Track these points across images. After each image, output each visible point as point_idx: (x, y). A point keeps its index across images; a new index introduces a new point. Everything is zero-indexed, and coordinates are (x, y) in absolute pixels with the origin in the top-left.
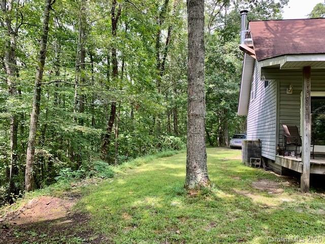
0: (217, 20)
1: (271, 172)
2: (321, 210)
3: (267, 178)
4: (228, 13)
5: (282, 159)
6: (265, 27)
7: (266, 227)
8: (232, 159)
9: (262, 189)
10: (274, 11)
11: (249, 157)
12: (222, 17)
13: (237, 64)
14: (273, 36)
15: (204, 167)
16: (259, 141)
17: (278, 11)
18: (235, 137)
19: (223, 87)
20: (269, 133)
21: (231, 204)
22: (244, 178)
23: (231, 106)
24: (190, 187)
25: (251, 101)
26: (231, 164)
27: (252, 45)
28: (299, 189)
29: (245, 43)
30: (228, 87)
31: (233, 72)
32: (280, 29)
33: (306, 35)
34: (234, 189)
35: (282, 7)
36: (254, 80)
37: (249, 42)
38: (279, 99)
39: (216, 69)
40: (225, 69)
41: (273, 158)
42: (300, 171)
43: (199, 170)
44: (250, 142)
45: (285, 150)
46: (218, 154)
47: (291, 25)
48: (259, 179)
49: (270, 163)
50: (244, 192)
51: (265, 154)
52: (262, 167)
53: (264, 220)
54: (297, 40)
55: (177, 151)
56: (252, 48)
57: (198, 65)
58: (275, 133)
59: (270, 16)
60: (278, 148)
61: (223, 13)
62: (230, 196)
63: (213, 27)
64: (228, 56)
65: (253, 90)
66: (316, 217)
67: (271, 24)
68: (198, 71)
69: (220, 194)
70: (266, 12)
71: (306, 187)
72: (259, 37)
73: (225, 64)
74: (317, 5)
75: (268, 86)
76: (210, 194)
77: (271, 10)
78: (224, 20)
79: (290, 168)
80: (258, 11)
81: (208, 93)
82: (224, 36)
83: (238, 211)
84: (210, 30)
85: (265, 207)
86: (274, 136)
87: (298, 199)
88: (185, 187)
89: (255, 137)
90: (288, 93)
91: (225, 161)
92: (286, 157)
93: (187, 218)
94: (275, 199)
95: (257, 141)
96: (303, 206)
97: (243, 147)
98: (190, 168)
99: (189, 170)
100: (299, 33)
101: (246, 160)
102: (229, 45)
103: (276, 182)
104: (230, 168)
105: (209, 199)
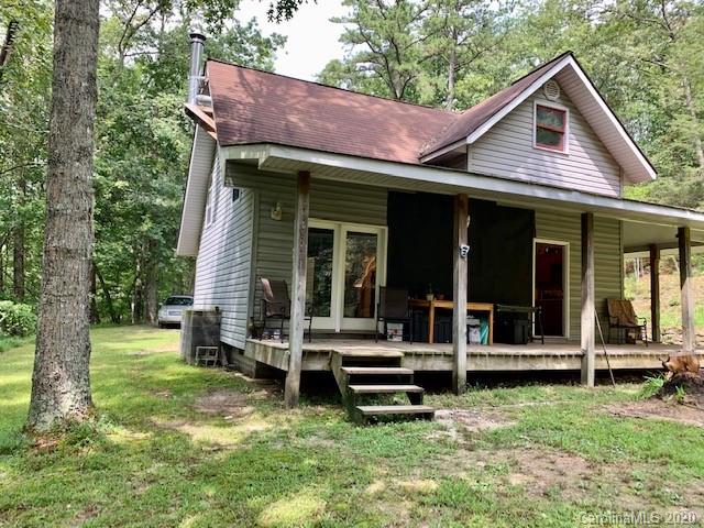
0: (140, 38)
1: (237, 374)
2: (314, 438)
3: (226, 387)
4: (167, 30)
5: (257, 347)
6: (238, 80)
7: (211, 492)
8: (158, 351)
9: (213, 411)
10: (260, 51)
11: (194, 346)
12: (153, 34)
13: (181, 145)
14: (252, 101)
15: (81, 376)
16: (218, 311)
17: (267, 54)
18: (171, 302)
19: (147, 188)
20: (237, 294)
21: (140, 456)
22: (178, 392)
23: (165, 234)
24: (40, 428)
25: (206, 227)
26: (154, 363)
27: (211, 110)
28: (282, 403)
29: (198, 102)
30: (160, 192)
31: (173, 160)
32: (265, 90)
33: (308, 112)
34: (154, 418)
35: (275, 49)
36: (214, 184)
37: (206, 103)
38: (256, 227)
39: (132, 147)
40: (154, 151)
41: (240, 345)
42: (284, 368)
43: (67, 385)
44: (199, 313)
45: (263, 327)
46: (129, 341)
47: (284, 87)
48: (211, 392)
49: (236, 356)
50: (175, 422)
51: (228, 339)
52: (219, 364)
53: (209, 476)
54: (293, 118)
55: (18, 340)
56: (210, 115)
57: (78, 130)
58: (246, 293)
59: (252, 60)
60: (251, 325)
61: (156, 25)
62: (141, 435)
63: (132, 51)
64: (162, 123)
65: (211, 205)
66: (304, 454)
67: (250, 76)
68: (77, 144)
69: (119, 435)
70: (246, 50)
71: (293, 398)
72: (225, 97)
73: (156, 138)
74: (332, 62)
75: (238, 200)
76: (91, 438)
77: (255, 48)
78: (156, 42)
79: (268, 363)
80: (231, 44)
81: (113, 200)
82: (157, 77)
83: (156, 468)
84: (123, 56)
85: (216, 448)
86: (245, 300)
87: (279, 423)
88: (25, 430)
89: (209, 301)
90: (273, 216)
91: (142, 356)
92: (263, 342)
93: (22, 509)
94: (237, 429)
95: (212, 312)
96: (284, 436)
97: (183, 324)
98: (44, 381)
99: (38, 387)
100: (298, 106)
101: (189, 352)
102: (165, 99)
103: (244, 392)
104: (151, 371)
105: (89, 452)
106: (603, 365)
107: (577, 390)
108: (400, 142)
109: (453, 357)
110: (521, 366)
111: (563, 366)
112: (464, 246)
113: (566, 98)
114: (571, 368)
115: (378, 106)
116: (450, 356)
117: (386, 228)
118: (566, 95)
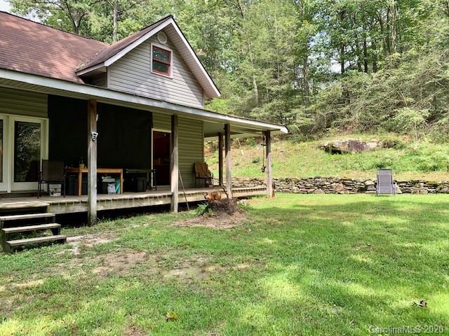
106: (183, 200)
107: (167, 215)
108: (62, 60)
109: (87, 204)
110: (134, 205)
111: (161, 202)
112: (94, 133)
113: (171, 43)
114: (165, 203)
115: (45, 32)
116: (85, 202)
117: (47, 120)
118: (171, 42)
